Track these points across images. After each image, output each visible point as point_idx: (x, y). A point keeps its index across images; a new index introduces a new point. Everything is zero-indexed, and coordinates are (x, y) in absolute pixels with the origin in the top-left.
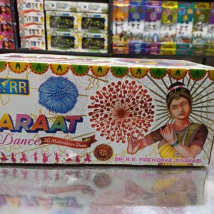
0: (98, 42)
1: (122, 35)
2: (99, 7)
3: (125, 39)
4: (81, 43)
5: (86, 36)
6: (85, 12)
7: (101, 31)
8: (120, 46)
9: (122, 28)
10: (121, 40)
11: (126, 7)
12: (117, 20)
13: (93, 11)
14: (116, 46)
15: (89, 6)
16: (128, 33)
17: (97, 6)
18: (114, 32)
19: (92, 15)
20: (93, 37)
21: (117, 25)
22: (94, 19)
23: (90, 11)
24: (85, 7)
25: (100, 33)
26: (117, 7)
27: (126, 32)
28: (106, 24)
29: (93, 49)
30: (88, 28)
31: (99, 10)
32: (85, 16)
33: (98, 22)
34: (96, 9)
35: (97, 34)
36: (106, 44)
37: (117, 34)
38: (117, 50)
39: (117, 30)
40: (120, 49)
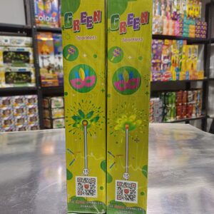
0: (23, 75)
1: (49, 68)
2: (22, 41)
3: (53, 71)
4: (4, 78)
5: (9, 71)
6: (6, 46)
7: (26, 64)
8: (49, 79)
9: (49, 61)
10: (49, 72)
11: (50, 41)
12: (42, 53)
13: (15, 45)
14: (44, 79)
15: (11, 40)
16: (56, 66)
17: (19, 40)
18: (41, 65)
19: (15, 49)
20: (17, 70)
21: (43, 58)
22: (18, 53)
23: (12, 45)
24: (6, 41)
25: (25, 66)
26: (41, 41)
27: (53, 65)
28: (31, 57)
29: (19, 83)
30: (11, 62)
31: (23, 44)
32: (7, 50)
33: (22, 56)
34: (19, 43)
35: (22, 68)
36: (33, 77)
37: (44, 67)
38: (46, 82)
39: (43, 63)
40: (49, 81)
